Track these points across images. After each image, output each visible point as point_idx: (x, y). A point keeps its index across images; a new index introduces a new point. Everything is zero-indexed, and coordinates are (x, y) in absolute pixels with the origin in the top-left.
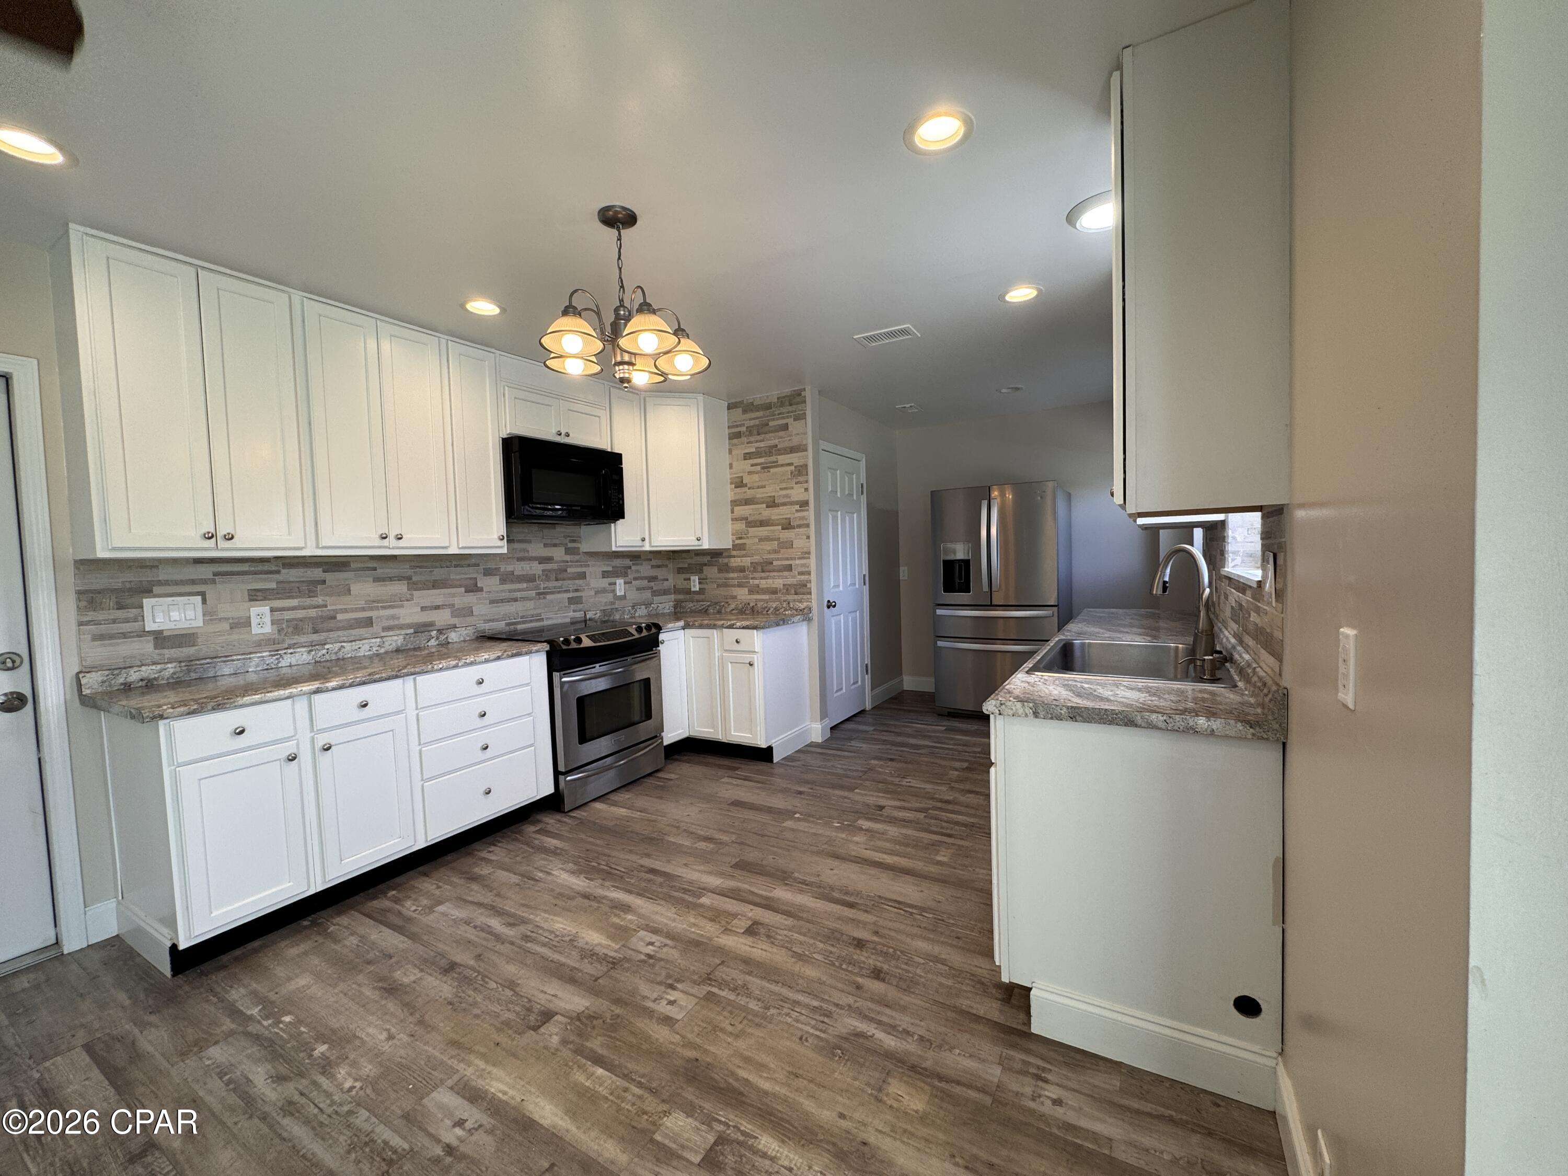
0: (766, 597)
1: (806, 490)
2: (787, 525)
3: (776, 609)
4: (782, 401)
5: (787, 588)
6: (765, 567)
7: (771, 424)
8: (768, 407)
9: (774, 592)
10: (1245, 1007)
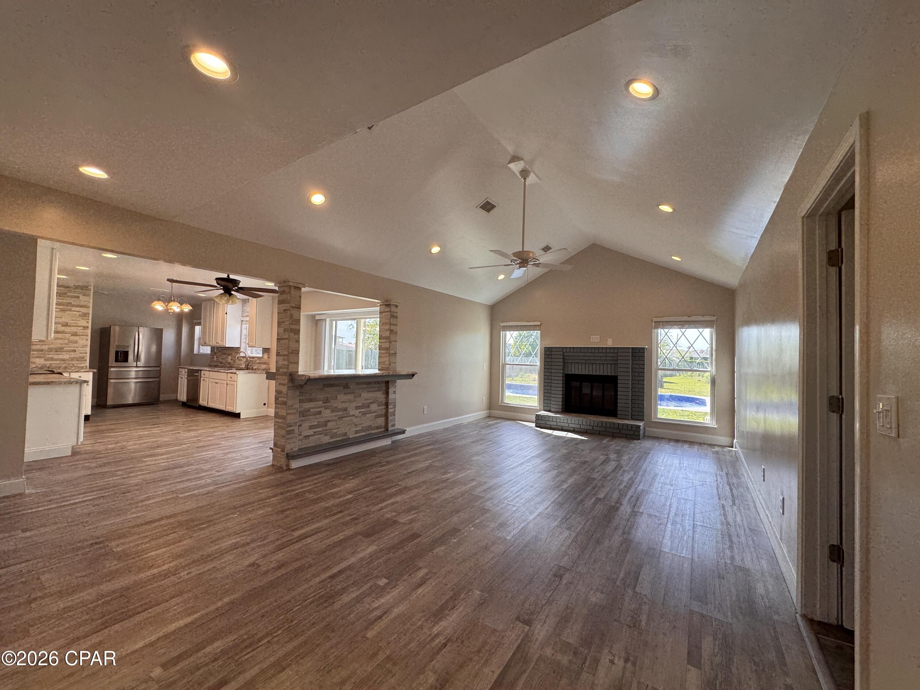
0: (58, 362)
1: (88, 322)
2: (75, 334)
3: (66, 367)
4: (77, 287)
5: (72, 359)
6: (59, 350)
7: (68, 294)
8: (68, 287)
9: (63, 360)
10: (265, 404)
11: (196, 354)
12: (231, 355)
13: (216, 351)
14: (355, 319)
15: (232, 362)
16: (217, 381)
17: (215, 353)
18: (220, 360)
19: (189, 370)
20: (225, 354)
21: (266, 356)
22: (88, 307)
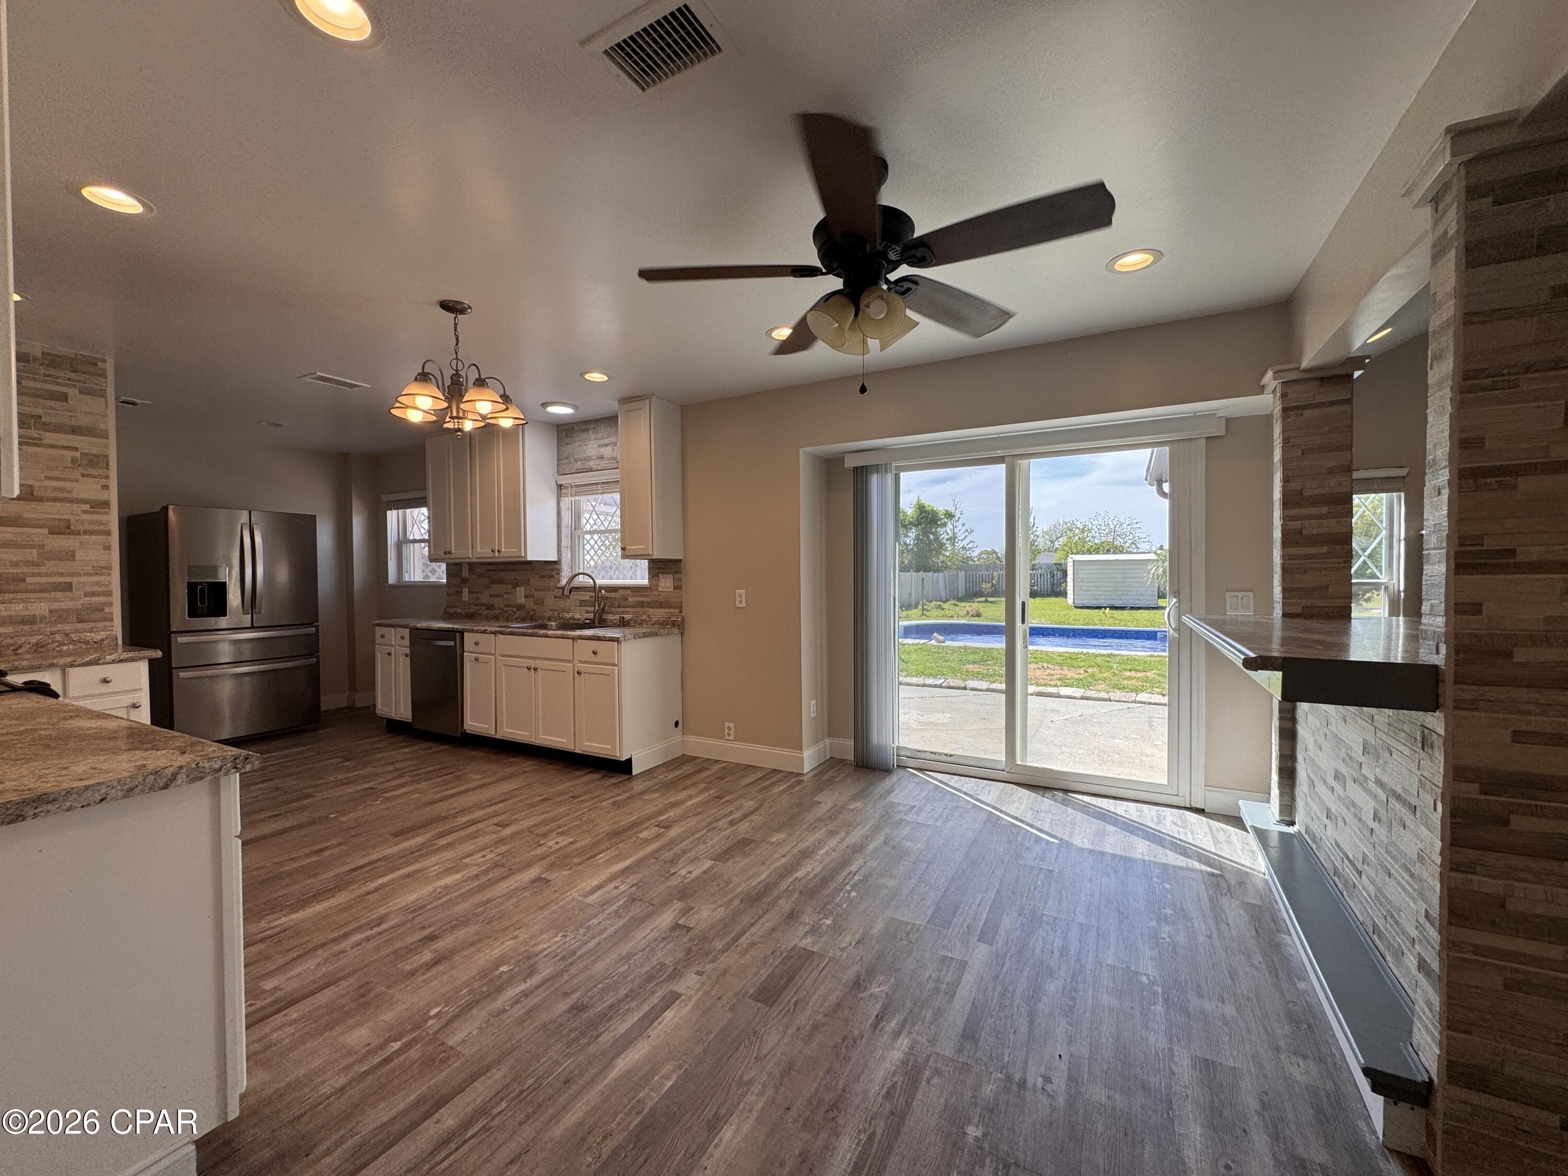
2: (63, 529)
5: (61, 616)
9: (29, 621)
10: (677, 724)
11: (393, 586)
12: (526, 583)
13: (465, 574)
14: (999, 460)
15: (530, 604)
16: (532, 663)
17: (464, 581)
18: (485, 598)
19: (414, 631)
20: (500, 582)
21: (666, 583)
22: (104, 435)
